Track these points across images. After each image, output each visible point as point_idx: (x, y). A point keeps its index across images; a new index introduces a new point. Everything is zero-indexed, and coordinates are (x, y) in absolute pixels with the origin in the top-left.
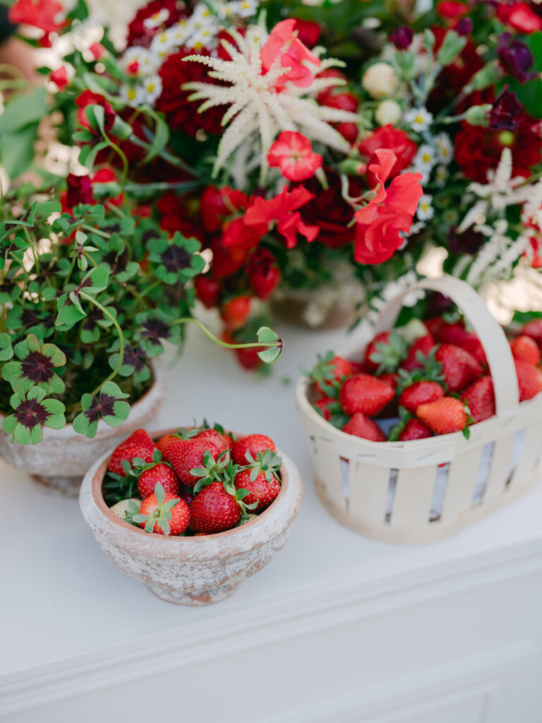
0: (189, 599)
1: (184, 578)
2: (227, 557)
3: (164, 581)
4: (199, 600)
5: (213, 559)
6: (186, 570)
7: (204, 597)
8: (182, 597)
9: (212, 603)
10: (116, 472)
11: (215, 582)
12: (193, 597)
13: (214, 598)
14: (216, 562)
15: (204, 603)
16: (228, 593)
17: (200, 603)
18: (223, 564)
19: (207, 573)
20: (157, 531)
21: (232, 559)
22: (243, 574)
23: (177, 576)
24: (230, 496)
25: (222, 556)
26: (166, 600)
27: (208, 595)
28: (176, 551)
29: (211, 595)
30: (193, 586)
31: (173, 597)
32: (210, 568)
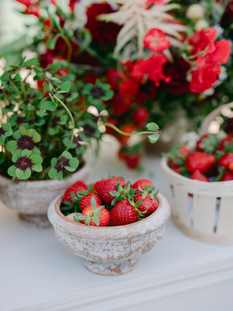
0: (109, 271)
1: (108, 252)
2: (132, 238)
3: (96, 254)
4: (114, 272)
5: (124, 238)
6: (109, 246)
7: (118, 270)
8: (105, 270)
9: (122, 274)
10: (68, 200)
11: (125, 254)
12: (111, 270)
13: (123, 271)
14: (126, 241)
15: (117, 274)
16: (130, 268)
17: (115, 273)
18: (130, 242)
19: (121, 248)
20: (92, 224)
21: (135, 239)
22: (141, 250)
23: (104, 250)
24: (132, 206)
25: (129, 237)
26: (96, 273)
27: (120, 269)
28: (104, 234)
29: (121, 269)
30: (113, 257)
31: (100, 270)
32: (123, 245)
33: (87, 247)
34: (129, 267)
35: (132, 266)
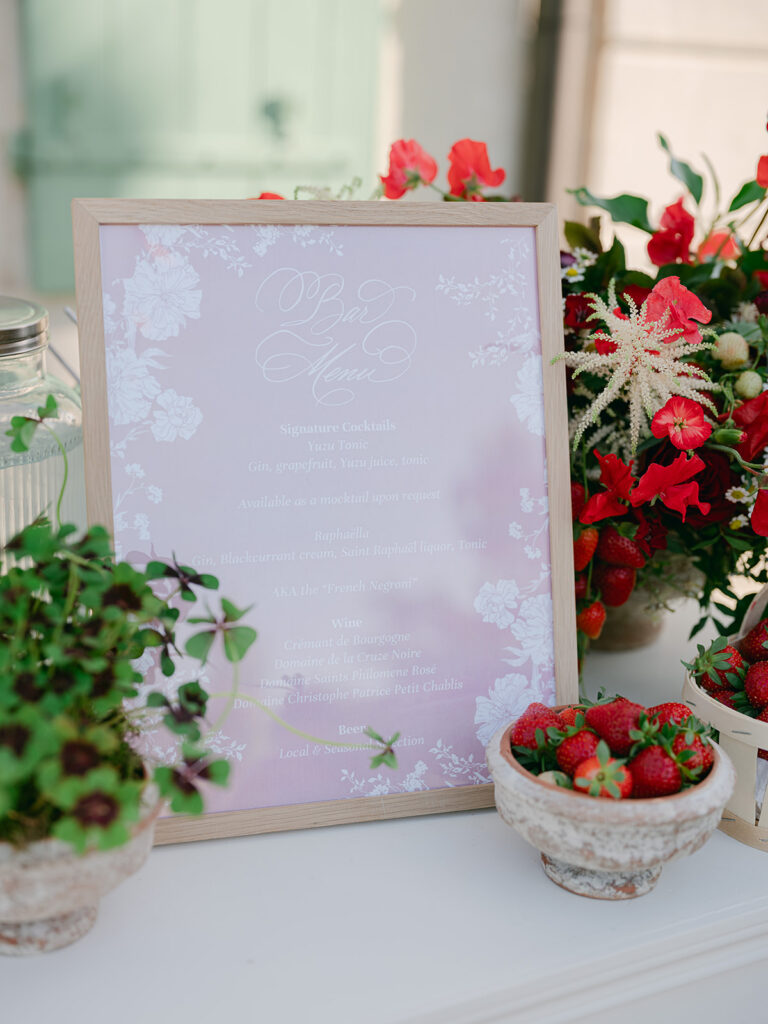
0: (613, 890)
1: (633, 850)
2: (684, 822)
3: (608, 855)
4: (623, 892)
5: (669, 823)
6: (638, 839)
7: (629, 888)
8: (604, 889)
9: (636, 896)
10: (525, 745)
11: (664, 855)
12: (618, 888)
13: (640, 890)
14: (670, 829)
15: (628, 896)
16: (652, 885)
17: (624, 895)
18: (676, 831)
19: (659, 842)
20: (605, 795)
21: (686, 825)
22: (690, 847)
23: (627, 846)
24: (671, 759)
25: (680, 820)
26: (583, 895)
27: (633, 885)
28: (630, 815)
29: (637, 886)
30: (640, 861)
31: (594, 889)
32: (663, 835)
33: (592, 840)
34: (648, 882)
35: (654, 880)
